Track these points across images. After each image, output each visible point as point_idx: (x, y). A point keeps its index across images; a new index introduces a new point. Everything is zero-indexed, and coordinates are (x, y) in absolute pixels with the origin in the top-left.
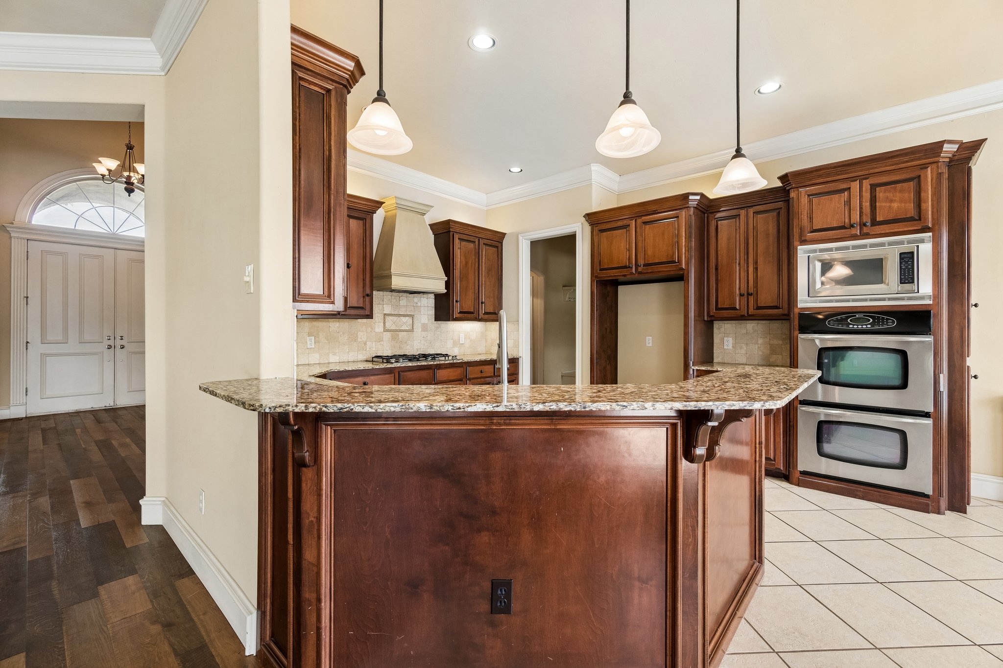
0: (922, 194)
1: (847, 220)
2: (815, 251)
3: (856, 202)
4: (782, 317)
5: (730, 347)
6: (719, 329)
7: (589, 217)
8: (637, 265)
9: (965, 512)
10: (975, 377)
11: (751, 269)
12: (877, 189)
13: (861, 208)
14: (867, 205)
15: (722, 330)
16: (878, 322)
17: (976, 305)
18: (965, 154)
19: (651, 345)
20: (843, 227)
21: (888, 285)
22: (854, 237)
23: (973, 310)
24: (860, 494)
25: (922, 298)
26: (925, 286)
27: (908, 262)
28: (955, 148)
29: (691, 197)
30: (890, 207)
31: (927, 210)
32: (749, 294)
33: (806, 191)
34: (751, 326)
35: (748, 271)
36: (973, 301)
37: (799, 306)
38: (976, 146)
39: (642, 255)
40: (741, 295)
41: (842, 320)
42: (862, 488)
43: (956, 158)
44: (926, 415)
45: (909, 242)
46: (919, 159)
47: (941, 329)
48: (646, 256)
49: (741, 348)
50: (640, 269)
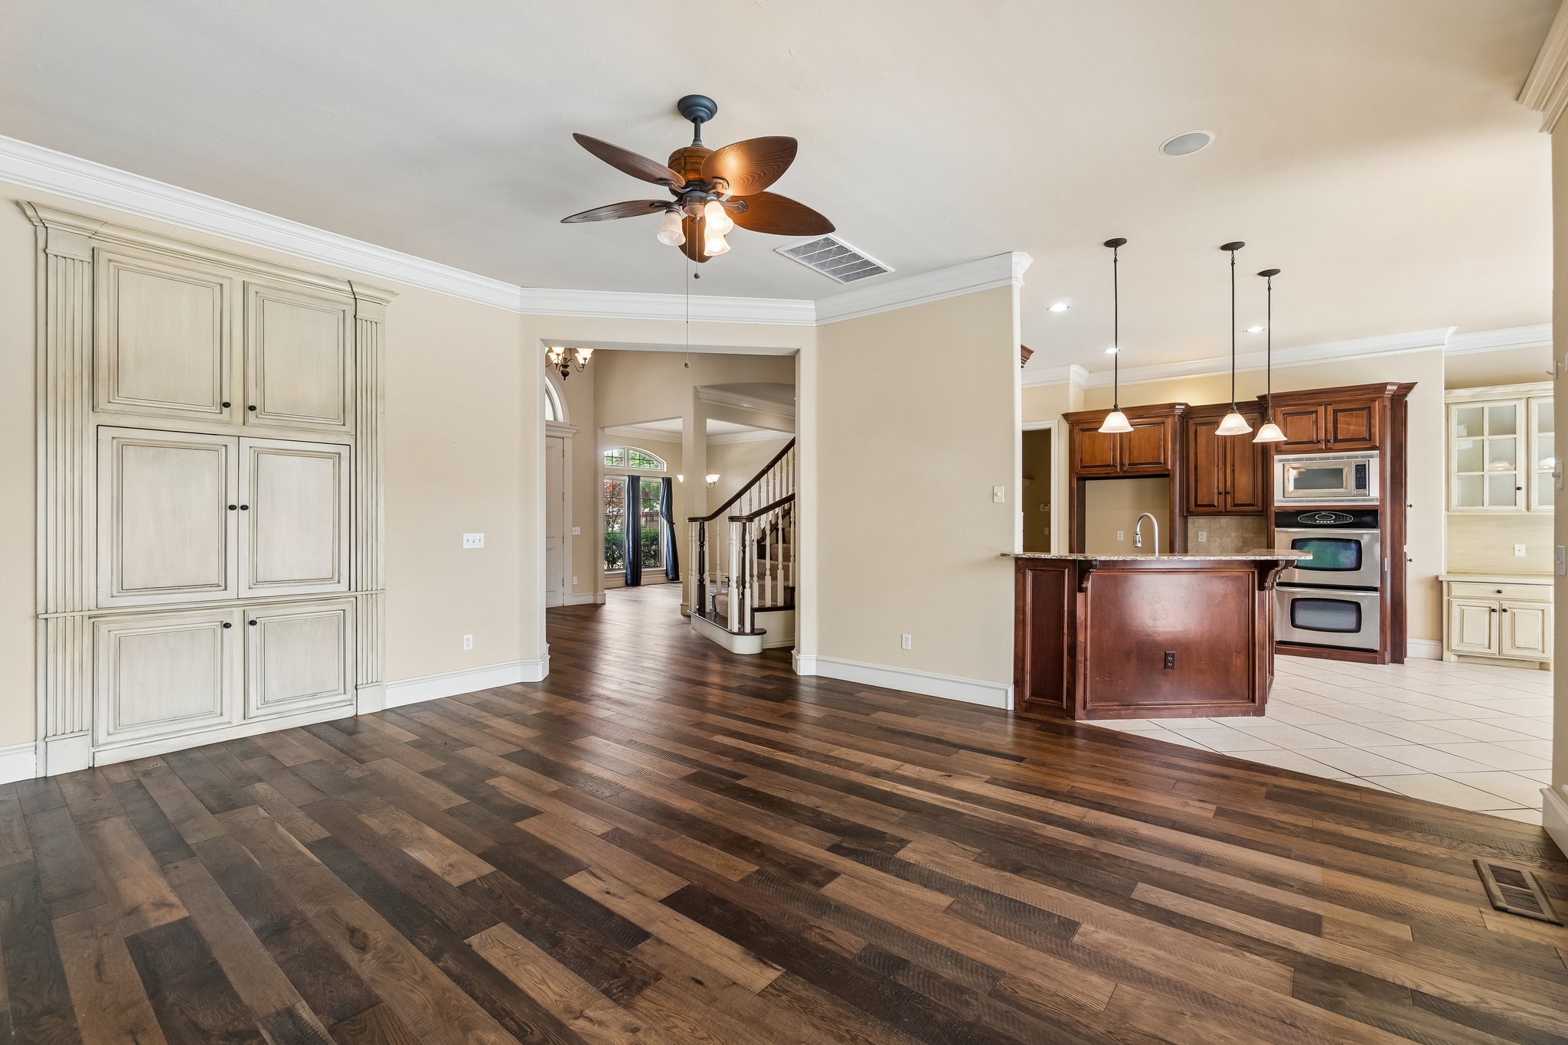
0: (1372, 421)
1: (1315, 437)
2: (1288, 460)
3: (1322, 423)
4: (1258, 514)
5: (1204, 540)
6: (1193, 523)
7: (1066, 416)
8: (1122, 465)
9: (1403, 663)
10: (1410, 560)
11: (1229, 471)
12: (1339, 414)
13: (1326, 428)
14: (1330, 425)
15: (1196, 524)
16: (1340, 518)
17: (1411, 506)
18: (1403, 392)
19: (1122, 539)
20: (1311, 442)
21: (1346, 489)
22: (1320, 451)
23: (1408, 509)
24: (1326, 655)
25: (1372, 500)
26: (1374, 490)
27: (1361, 471)
28: (1395, 388)
29: (1177, 407)
30: (1348, 428)
31: (1375, 433)
32: (1226, 493)
33: (1282, 410)
34: (1224, 521)
35: (1225, 472)
36: (1408, 503)
37: (1276, 504)
38: (1410, 387)
39: (1127, 456)
40: (1219, 493)
41: (1311, 516)
42: (1327, 650)
43: (1396, 394)
44: (1375, 589)
45: (1362, 457)
46: (1370, 394)
47: (1386, 523)
48: (1132, 458)
49: (1215, 541)
50: (1125, 469)
